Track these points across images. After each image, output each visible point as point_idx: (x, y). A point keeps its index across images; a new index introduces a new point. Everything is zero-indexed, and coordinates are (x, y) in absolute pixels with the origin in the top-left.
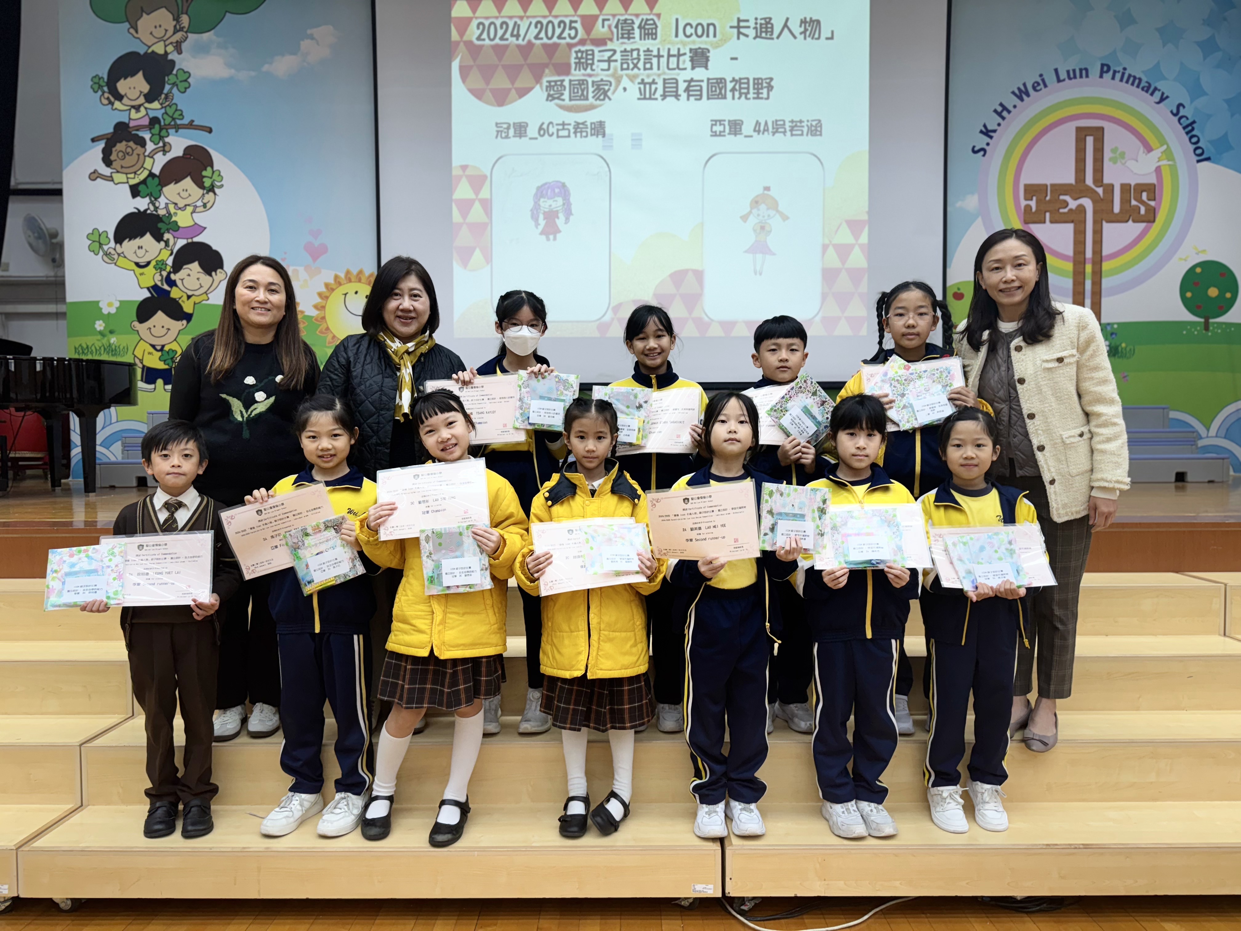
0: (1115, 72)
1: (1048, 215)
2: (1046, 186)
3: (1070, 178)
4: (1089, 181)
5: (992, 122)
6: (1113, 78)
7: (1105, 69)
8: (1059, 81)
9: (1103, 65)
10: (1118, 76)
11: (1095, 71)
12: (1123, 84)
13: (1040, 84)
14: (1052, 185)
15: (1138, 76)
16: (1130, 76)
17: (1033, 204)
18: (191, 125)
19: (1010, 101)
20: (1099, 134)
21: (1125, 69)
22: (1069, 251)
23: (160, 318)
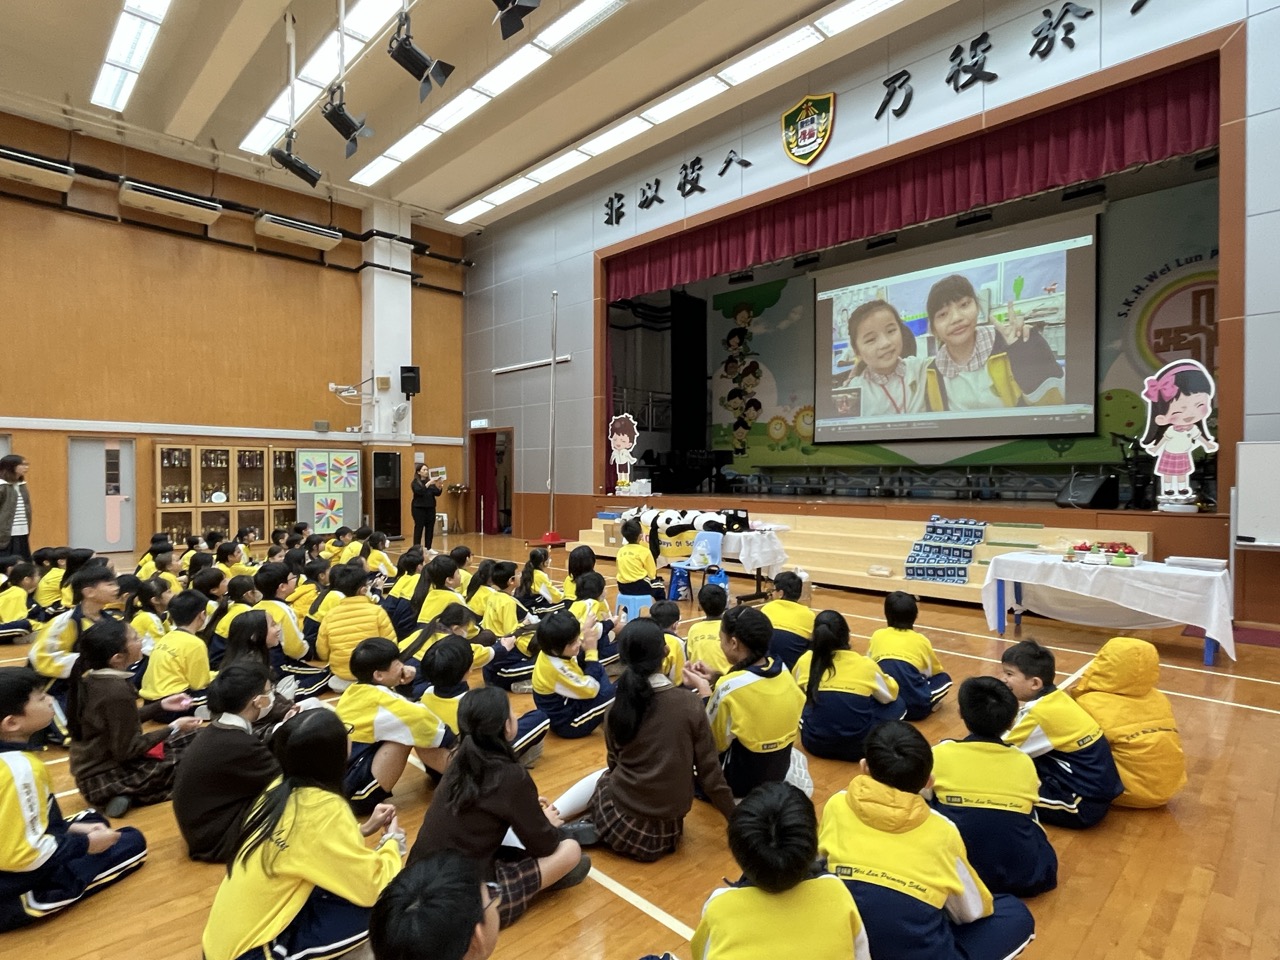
1: (1171, 346)
3: (1188, 322)
4: (1203, 321)
5: (1132, 297)
8: (1180, 266)
9: (1213, 251)
11: (1207, 255)
13: (1166, 270)
14: (1176, 328)
17: (1161, 341)
18: (752, 354)
19: (1144, 283)
20: (1210, 293)
23: (741, 429)
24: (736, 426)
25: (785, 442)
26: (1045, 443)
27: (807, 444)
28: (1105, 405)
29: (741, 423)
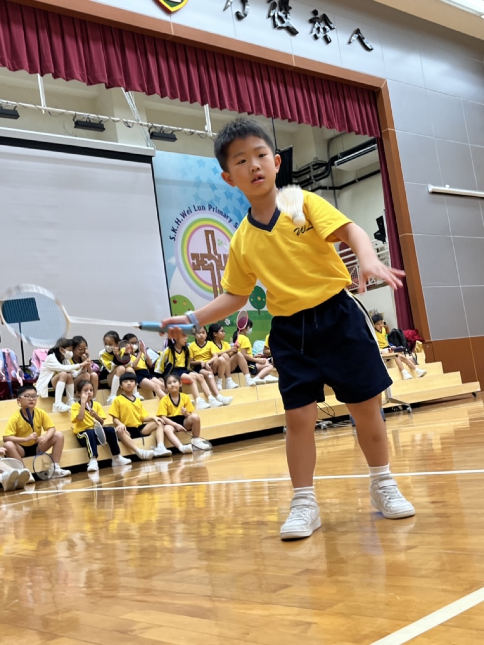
0: (213, 209)
1: (201, 267)
2: (198, 254)
3: (206, 252)
4: (212, 252)
6: (213, 211)
7: (210, 207)
8: (196, 210)
9: (209, 205)
10: (215, 210)
11: (207, 207)
12: (217, 214)
13: (189, 211)
14: (201, 254)
15: (221, 210)
16: (219, 210)
17: (195, 261)
19: (180, 218)
20: (212, 233)
21: (216, 207)
22: (210, 282)
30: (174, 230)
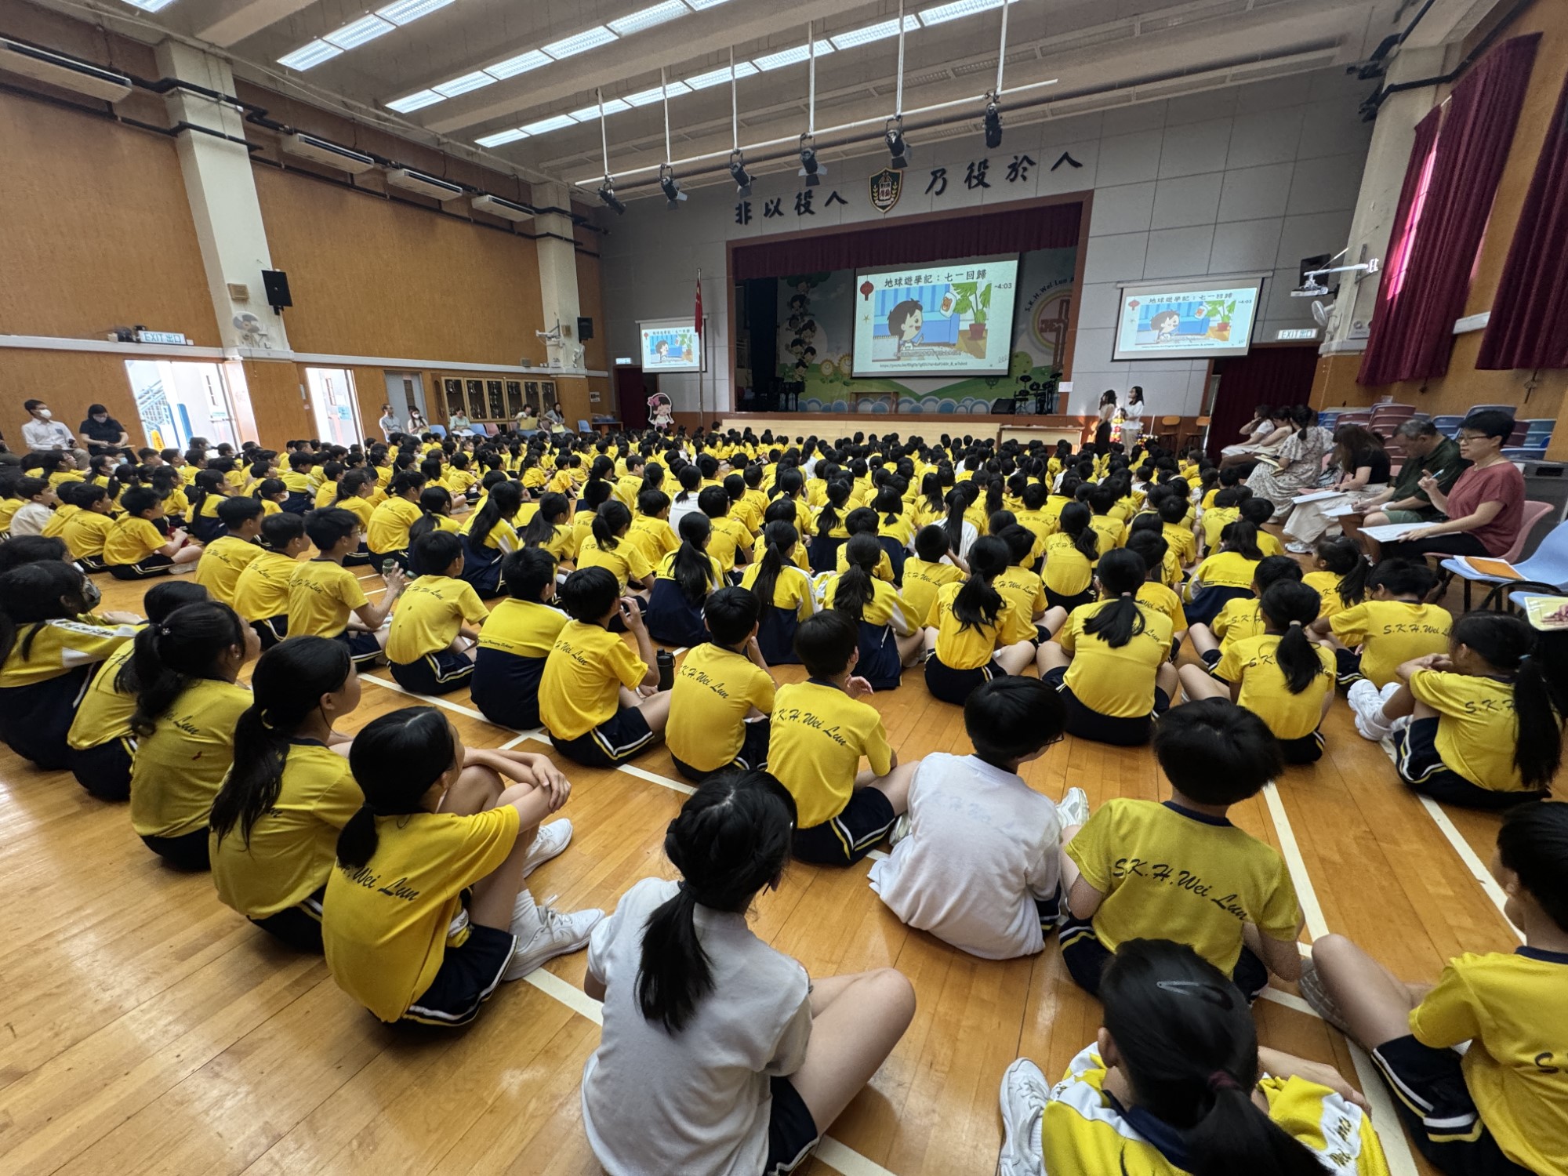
1: (1048, 329)
2: (1048, 320)
3: (1056, 317)
4: (1063, 316)
5: (1033, 299)
8: (1056, 284)
13: (1050, 286)
14: (1051, 320)
17: (1043, 326)
18: (809, 314)
19: (1039, 292)
22: (1054, 341)
23: (801, 368)
24: (797, 366)
25: (832, 378)
26: (984, 380)
27: (846, 379)
28: (1016, 361)
29: (801, 363)
30: (1031, 303)
